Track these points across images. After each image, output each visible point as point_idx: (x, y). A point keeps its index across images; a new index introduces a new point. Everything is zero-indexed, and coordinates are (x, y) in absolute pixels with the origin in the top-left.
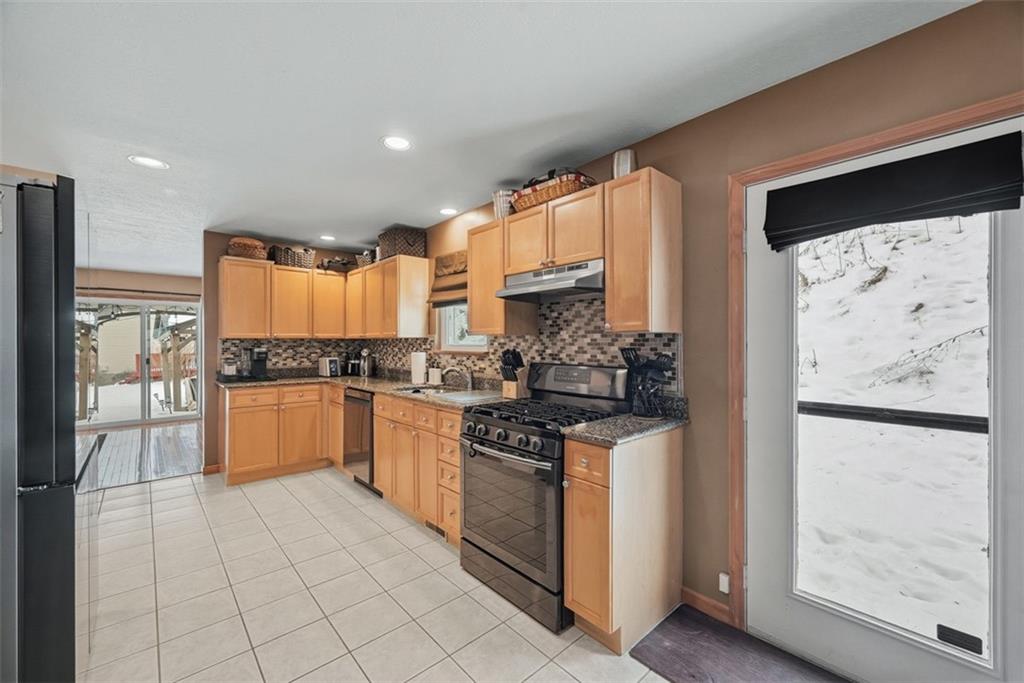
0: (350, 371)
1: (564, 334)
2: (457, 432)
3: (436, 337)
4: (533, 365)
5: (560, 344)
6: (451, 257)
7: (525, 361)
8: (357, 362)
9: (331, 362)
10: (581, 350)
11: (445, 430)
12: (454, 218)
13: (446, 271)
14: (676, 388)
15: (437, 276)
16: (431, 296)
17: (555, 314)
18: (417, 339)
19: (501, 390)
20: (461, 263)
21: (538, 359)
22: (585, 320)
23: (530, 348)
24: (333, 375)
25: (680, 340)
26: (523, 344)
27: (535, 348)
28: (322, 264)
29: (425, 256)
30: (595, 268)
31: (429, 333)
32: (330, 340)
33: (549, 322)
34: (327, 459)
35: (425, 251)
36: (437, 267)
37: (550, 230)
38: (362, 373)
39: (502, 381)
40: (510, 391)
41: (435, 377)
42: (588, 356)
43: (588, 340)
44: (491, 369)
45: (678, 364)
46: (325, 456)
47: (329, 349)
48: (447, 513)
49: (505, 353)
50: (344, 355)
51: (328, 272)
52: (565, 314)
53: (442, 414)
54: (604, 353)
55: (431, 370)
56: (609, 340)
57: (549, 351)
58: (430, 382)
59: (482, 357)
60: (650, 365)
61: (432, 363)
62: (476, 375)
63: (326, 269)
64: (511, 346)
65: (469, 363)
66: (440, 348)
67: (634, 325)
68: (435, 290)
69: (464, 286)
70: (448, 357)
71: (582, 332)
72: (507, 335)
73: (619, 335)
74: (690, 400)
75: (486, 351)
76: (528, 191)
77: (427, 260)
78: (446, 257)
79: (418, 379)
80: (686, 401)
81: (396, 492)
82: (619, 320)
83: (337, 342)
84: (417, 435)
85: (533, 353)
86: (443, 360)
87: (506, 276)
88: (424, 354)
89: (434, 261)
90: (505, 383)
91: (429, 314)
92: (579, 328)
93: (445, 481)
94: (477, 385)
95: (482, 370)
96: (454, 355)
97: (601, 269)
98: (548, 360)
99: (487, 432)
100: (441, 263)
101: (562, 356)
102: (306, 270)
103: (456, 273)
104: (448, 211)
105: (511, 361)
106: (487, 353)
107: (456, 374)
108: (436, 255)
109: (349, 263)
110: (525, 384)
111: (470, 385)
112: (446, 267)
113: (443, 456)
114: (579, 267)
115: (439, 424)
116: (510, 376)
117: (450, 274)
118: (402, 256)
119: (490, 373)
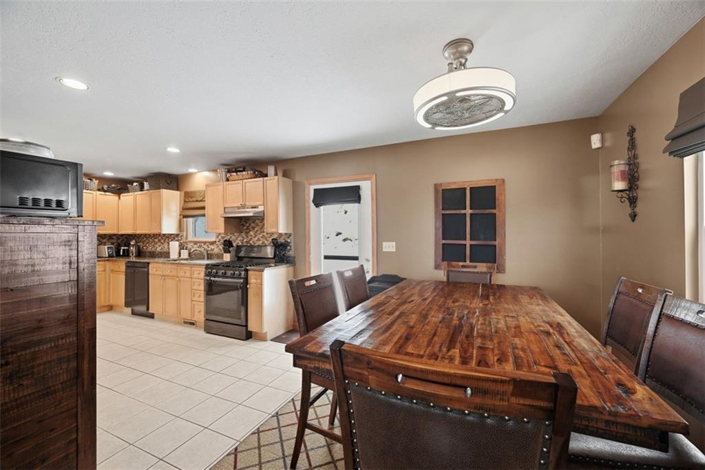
0: (121, 253)
1: (252, 233)
2: (202, 274)
3: (185, 233)
4: (238, 246)
5: (250, 237)
6: (194, 192)
7: (234, 245)
8: (126, 248)
9: (108, 248)
10: (259, 240)
11: (196, 275)
12: (195, 173)
13: (191, 199)
14: (291, 253)
15: (185, 201)
16: (182, 212)
17: (248, 224)
18: (172, 234)
19: (223, 258)
20: (201, 196)
21: (240, 244)
22: (260, 227)
23: (237, 239)
24: (110, 256)
25: (292, 235)
26: (233, 237)
27: (239, 239)
28: (103, 188)
29: (177, 190)
30: (261, 209)
31: (180, 231)
32: (105, 235)
33: (245, 228)
34: (109, 306)
35: (178, 187)
36: (185, 197)
37: (244, 191)
38: (131, 255)
39: (223, 254)
40: (227, 258)
41: (185, 254)
42: (261, 242)
43: (261, 235)
44: (217, 249)
45: (292, 244)
46: (107, 304)
47: (105, 240)
48: (196, 313)
49: (225, 241)
50: (116, 244)
51: (107, 193)
52: (252, 224)
53: (193, 269)
54: (267, 241)
55: (182, 251)
56: (269, 235)
57: (245, 240)
58: (182, 257)
59: (212, 243)
60: (282, 245)
61: (182, 247)
62: (209, 252)
63: (105, 191)
64: (227, 238)
65: (205, 246)
66: (187, 238)
67: (273, 230)
68: (184, 209)
69: (203, 208)
70: (192, 244)
71: (259, 232)
72: (226, 233)
73: (273, 234)
74: (296, 257)
75: (214, 240)
76: (234, 174)
77: (178, 192)
78: (191, 192)
79: (174, 255)
80: (294, 257)
81: (165, 311)
82: (269, 228)
83: (110, 237)
84: (179, 280)
85: (238, 241)
86: (189, 246)
87: (225, 208)
88: (177, 243)
89: (183, 193)
90: (225, 254)
91: (180, 221)
92: (257, 231)
93: (196, 298)
94: (210, 257)
95: (212, 250)
96: (196, 243)
97: (263, 209)
98: (245, 244)
99: (217, 272)
100: (188, 196)
101: (251, 242)
102: (91, 192)
103: (197, 201)
104: (191, 170)
105: (228, 245)
106: (215, 242)
107: (198, 252)
108: (185, 190)
109: (122, 188)
110: (234, 254)
111: (206, 257)
112: (192, 197)
113: (195, 287)
114: (255, 207)
115: (192, 273)
116: (227, 251)
117: (193, 201)
118: (164, 190)
119: (216, 251)
